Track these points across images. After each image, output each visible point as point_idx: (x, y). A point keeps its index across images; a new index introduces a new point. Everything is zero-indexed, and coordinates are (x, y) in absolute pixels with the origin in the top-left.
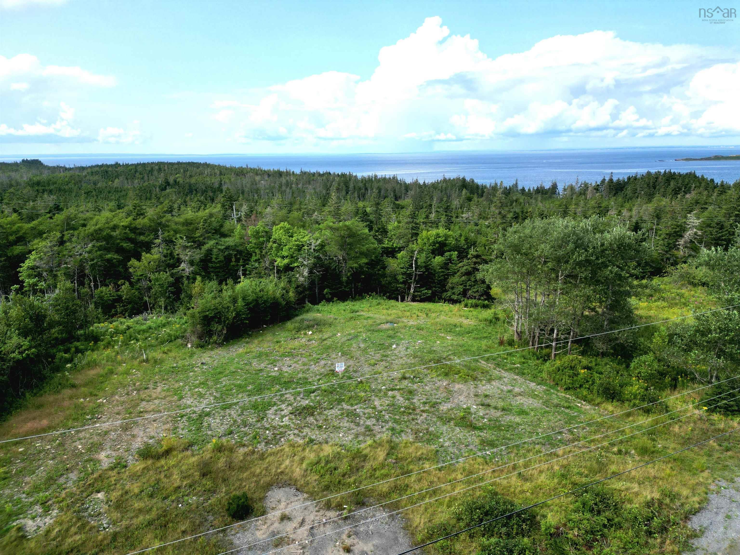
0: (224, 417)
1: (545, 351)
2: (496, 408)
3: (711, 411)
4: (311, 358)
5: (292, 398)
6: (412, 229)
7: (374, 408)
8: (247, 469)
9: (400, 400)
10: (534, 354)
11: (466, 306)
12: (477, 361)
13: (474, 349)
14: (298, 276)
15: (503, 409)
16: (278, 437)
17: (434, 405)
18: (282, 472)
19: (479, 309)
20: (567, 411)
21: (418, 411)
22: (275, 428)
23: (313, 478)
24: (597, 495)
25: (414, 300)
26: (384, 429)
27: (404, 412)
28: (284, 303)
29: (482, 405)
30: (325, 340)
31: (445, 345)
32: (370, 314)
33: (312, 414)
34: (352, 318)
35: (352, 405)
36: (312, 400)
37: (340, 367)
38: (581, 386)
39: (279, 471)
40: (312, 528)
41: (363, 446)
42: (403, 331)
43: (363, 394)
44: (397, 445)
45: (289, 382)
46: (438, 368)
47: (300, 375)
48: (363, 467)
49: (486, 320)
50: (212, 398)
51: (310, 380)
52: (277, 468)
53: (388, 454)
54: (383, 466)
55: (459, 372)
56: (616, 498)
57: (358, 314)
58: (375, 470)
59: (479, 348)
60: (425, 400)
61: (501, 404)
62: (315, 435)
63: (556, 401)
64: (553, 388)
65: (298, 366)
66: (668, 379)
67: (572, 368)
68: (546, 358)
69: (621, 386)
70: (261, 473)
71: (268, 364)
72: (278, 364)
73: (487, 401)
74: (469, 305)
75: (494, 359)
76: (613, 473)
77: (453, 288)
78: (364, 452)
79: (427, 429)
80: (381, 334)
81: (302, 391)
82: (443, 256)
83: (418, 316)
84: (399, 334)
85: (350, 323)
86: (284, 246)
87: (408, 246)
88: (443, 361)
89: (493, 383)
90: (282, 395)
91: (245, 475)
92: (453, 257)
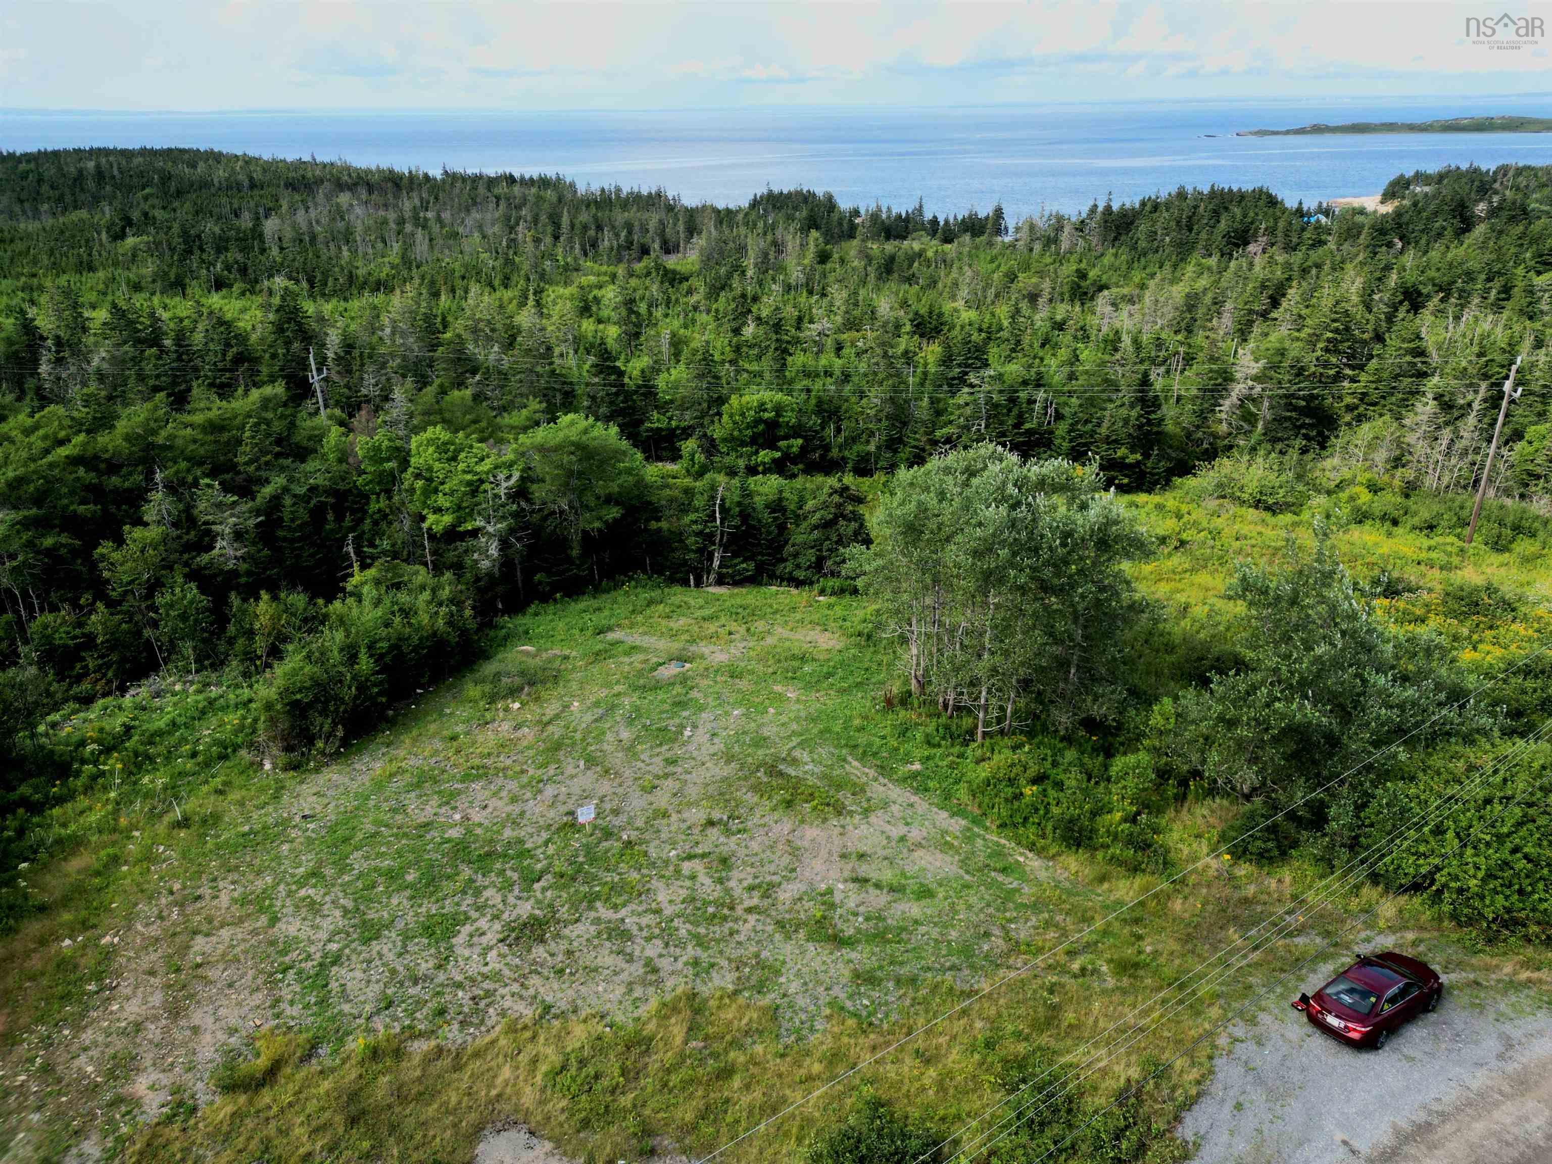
0: (370, 961)
1: (967, 722)
2: (878, 886)
3: (1235, 855)
5: (499, 898)
6: (709, 390)
7: (658, 911)
8: (431, 1098)
9: (705, 883)
10: (946, 729)
11: (822, 592)
12: (845, 760)
13: (838, 726)
14: (476, 556)
15: (892, 890)
16: (482, 1005)
17: (769, 891)
18: (499, 1096)
19: (846, 599)
20: (1000, 878)
21: (739, 910)
22: (473, 982)
23: (557, 1106)
24: (1039, 1084)
25: (720, 582)
26: (680, 965)
27: (714, 916)
28: (454, 639)
29: (855, 880)
30: (549, 723)
31: (784, 718)
33: (542, 940)
34: (598, 653)
35: (615, 907)
36: (538, 902)
37: (587, 815)
38: (1026, 820)
39: (494, 1092)
41: (642, 1014)
42: (703, 683)
43: (635, 877)
44: (705, 1002)
45: (488, 854)
46: (772, 788)
47: (508, 833)
48: (646, 1067)
49: (859, 634)
50: (338, 913)
51: (529, 845)
52: (490, 1086)
53: (689, 1030)
54: (682, 1060)
55: (812, 796)
56: (1073, 1086)
57: (610, 636)
59: (848, 723)
60: (750, 881)
61: (888, 875)
62: (551, 992)
63: (981, 856)
64: (978, 825)
65: (500, 804)
66: (1172, 789)
67: (1011, 782)
68: (967, 741)
69: (1093, 816)
70: (460, 1103)
71: (440, 806)
72: (461, 802)
73: (864, 870)
74: (829, 591)
75: (875, 754)
77: (796, 555)
78: (646, 1030)
79: (757, 956)
80: (661, 695)
81: (515, 876)
82: (773, 447)
83: (730, 633)
84: (694, 694)
85: (595, 669)
86: (443, 483)
87: (702, 425)
88: (781, 767)
89: (873, 819)
90: (478, 893)
91: (431, 1111)
92: (794, 449)
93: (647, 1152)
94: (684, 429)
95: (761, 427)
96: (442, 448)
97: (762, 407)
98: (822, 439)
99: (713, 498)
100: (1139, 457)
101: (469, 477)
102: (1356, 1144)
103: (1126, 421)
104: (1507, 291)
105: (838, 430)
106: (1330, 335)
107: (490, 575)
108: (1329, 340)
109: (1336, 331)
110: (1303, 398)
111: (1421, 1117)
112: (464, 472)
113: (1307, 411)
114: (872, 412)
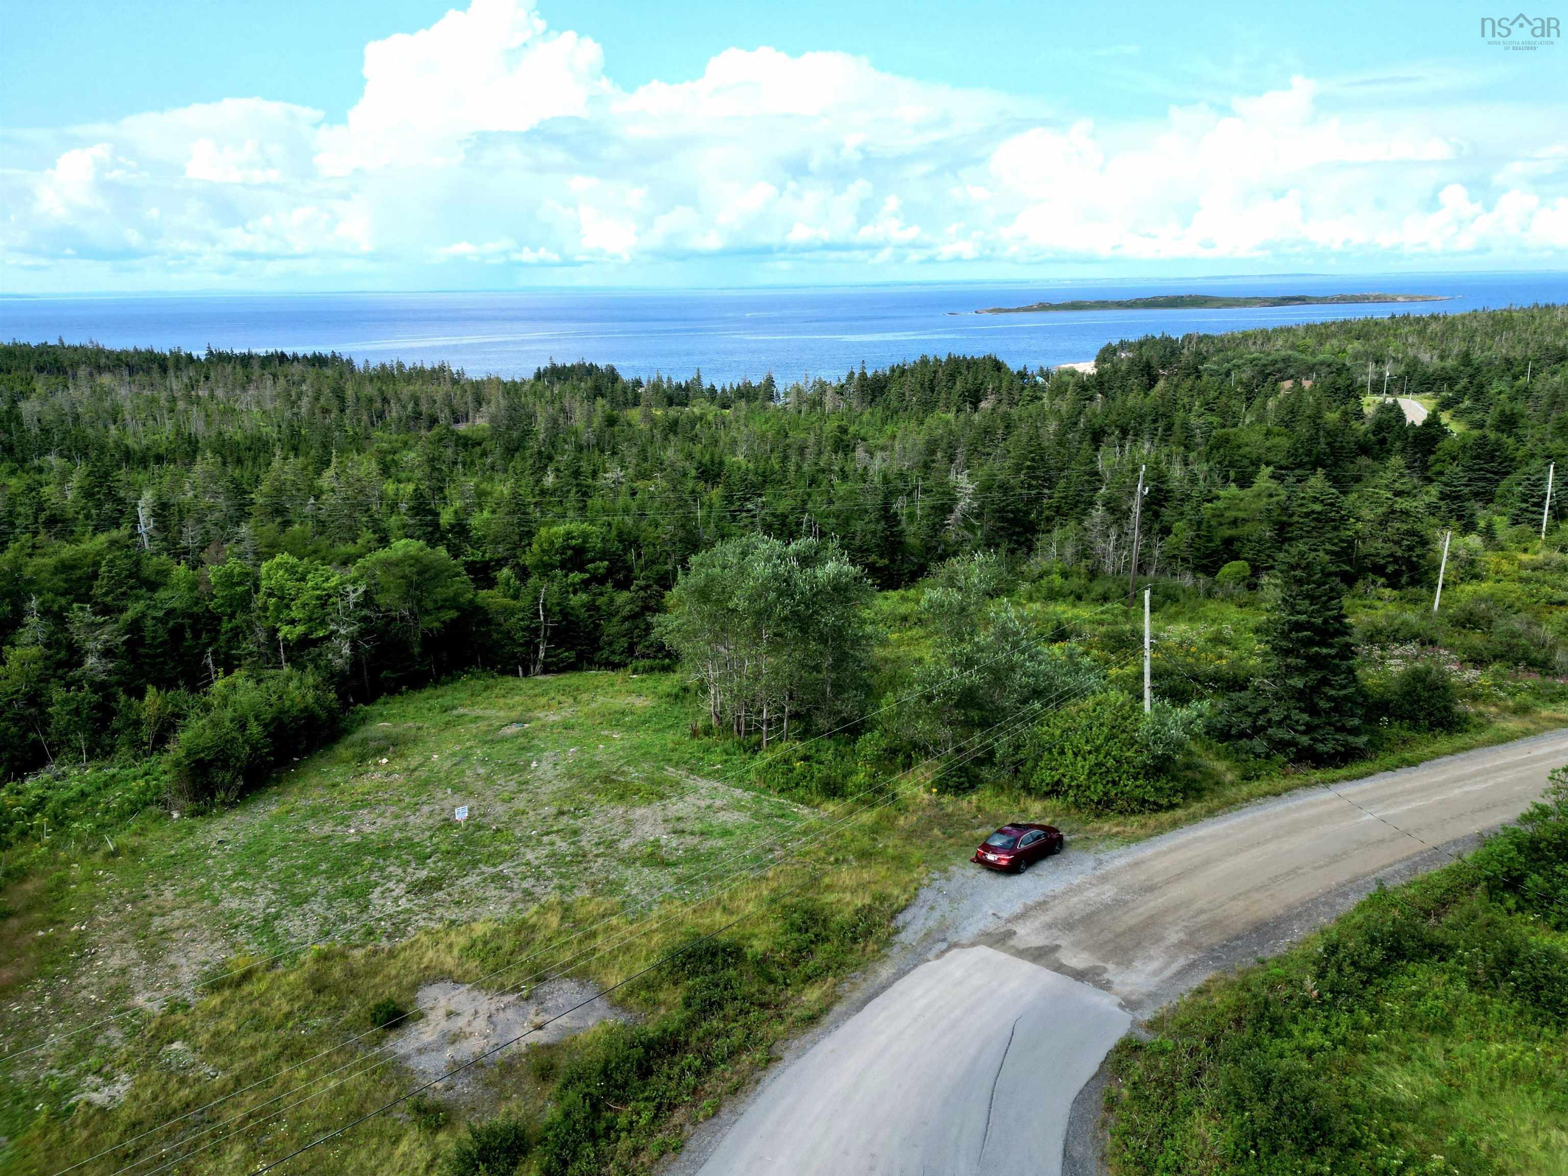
0: (304, 915)
2: (692, 833)
3: (942, 792)
4: (404, 805)
5: (400, 871)
6: (520, 525)
7: (528, 864)
8: (376, 974)
9: (562, 845)
10: (740, 744)
11: (635, 671)
12: (663, 769)
13: (656, 750)
14: (330, 656)
15: (702, 834)
16: (402, 926)
17: (612, 844)
18: (427, 968)
19: (657, 675)
20: (781, 821)
21: (590, 857)
22: (391, 916)
23: (472, 965)
24: (806, 912)
25: (546, 671)
26: (549, 889)
27: (572, 861)
28: (324, 715)
29: (675, 832)
30: (415, 770)
31: (612, 749)
32: (478, 711)
33: (440, 888)
34: (447, 723)
35: (494, 865)
36: (433, 870)
37: (461, 814)
38: (797, 785)
39: (422, 966)
40: (490, 1017)
41: (526, 915)
42: (542, 735)
43: (507, 848)
44: (571, 904)
45: (384, 848)
46: (607, 790)
47: (397, 835)
48: (533, 939)
49: (669, 695)
50: (269, 893)
51: (417, 840)
52: (419, 964)
53: (562, 918)
54: (559, 933)
55: (639, 790)
56: (827, 912)
57: (455, 712)
58: (550, 939)
59: (663, 747)
60: (597, 840)
61: (698, 827)
62: (453, 914)
63: (766, 811)
64: (764, 793)
65: (386, 820)
66: (900, 759)
67: (787, 761)
68: (756, 748)
69: (845, 777)
70: (398, 973)
71: (336, 826)
72: (354, 822)
73: (681, 826)
74: (641, 669)
75: (685, 763)
76: (827, 886)
77: (610, 644)
78: (531, 922)
79: (607, 878)
80: (507, 745)
81: (410, 857)
82: (582, 570)
83: (560, 703)
84: (536, 742)
85: (447, 734)
86: (293, 600)
87: (515, 556)
88: (614, 777)
89: (687, 799)
90: (382, 869)
91: (377, 980)
92: (601, 571)
93: (540, 979)
94: (498, 561)
95: (570, 552)
96: (291, 570)
97: (569, 535)
98: (625, 561)
99: (537, 599)
100: (886, 561)
101: (318, 592)
102: (1000, 914)
103: (874, 533)
104: (1169, 428)
105: (639, 556)
106: (1028, 463)
107: (342, 671)
108: (1028, 467)
109: (1033, 460)
110: (1012, 511)
111: (1042, 899)
112: (314, 589)
113: (1014, 522)
114: (667, 537)
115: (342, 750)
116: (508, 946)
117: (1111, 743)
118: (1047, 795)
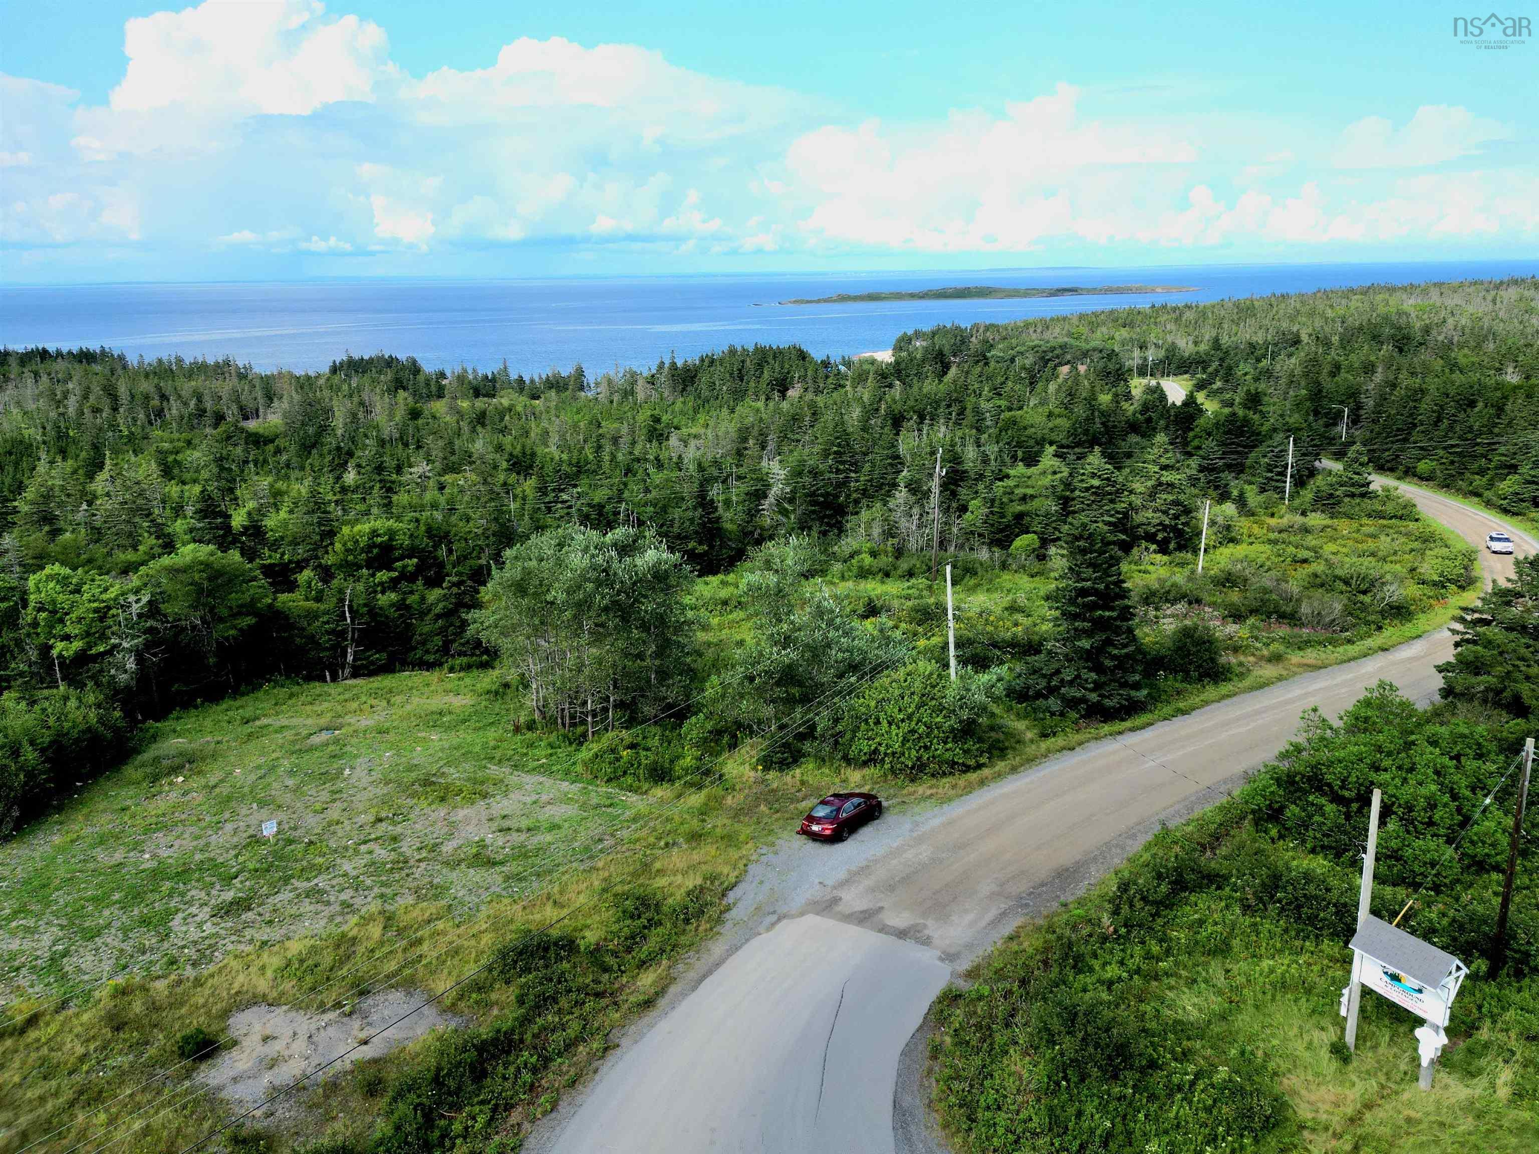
0: (97, 950)
1: (580, 730)
2: (519, 830)
3: (766, 769)
4: (204, 824)
5: (203, 894)
6: (320, 524)
7: (345, 875)
8: (182, 1004)
9: (381, 853)
10: (565, 737)
11: (452, 670)
12: (485, 767)
13: (477, 749)
14: (113, 672)
15: (529, 830)
16: (208, 952)
17: (434, 847)
18: (238, 993)
19: (475, 672)
20: (609, 810)
21: (412, 862)
22: (195, 943)
23: (288, 985)
24: (637, 899)
25: (355, 675)
26: (369, 899)
27: (393, 869)
28: (109, 735)
29: (500, 831)
30: (215, 786)
31: (431, 751)
32: (285, 722)
33: (249, 909)
34: (250, 735)
35: (308, 880)
36: (240, 890)
37: (269, 829)
38: (625, 773)
39: (233, 992)
40: (310, 1037)
41: (345, 928)
42: (354, 741)
43: (321, 860)
44: (394, 912)
45: (184, 872)
46: (427, 793)
47: (198, 857)
48: (354, 952)
49: (488, 692)
50: (55, 929)
51: (221, 860)
52: (229, 989)
53: (385, 928)
54: (382, 943)
55: (461, 791)
56: (659, 896)
57: (258, 723)
58: (372, 951)
59: (485, 746)
60: (418, 845)
61: (525, 823)
62: (265, 934)
63: (595, 801)
64: (591, 784)
65: (184, 842)
66: (726, 739)
67: (613, 751)
68: (581, 740)
69: (672, 762)
70: (207, 1001)
71: (128, 852)
72: (149, 846)
73: (506, 824)
74: (457, 668)
75: (509, 760)
76: (658, 871)
77: (424, 643)
78: (350, 935)
79: (431, 882)
80: (317, 754)
81: (214, 879)
82: (390, 569)
83: (372, 707)
84: (348, 748)
85: (251, 746)
86: (67, 614)
87: (317, 557)
88: (434, 779)
89: (511, 796)
90: (182, 894)
91: (183, 1011)
92: (410, 568)
93: (363, 993)
94: (298, 563)
95: (375, 551)
96: (64, 581)
97: (374, 533)
98: (435, 558)
99: (342, 600)
100: (706, 548)
101: (95, 605)
102: (826, 882)
103: (692, 520)
104: (961, 412)
105: (450, 551)
106: (835, 449)
107: (127, 687)
108: (835, 453)
109: (839, 445)
110: (822, 495)
111: (864, 863)
112: (90, 601)
113: (826, 505)
114: (480, 531)
115: (130, 771)
116: (327, 960)
117: (922, 710)
118: (865, 764)
